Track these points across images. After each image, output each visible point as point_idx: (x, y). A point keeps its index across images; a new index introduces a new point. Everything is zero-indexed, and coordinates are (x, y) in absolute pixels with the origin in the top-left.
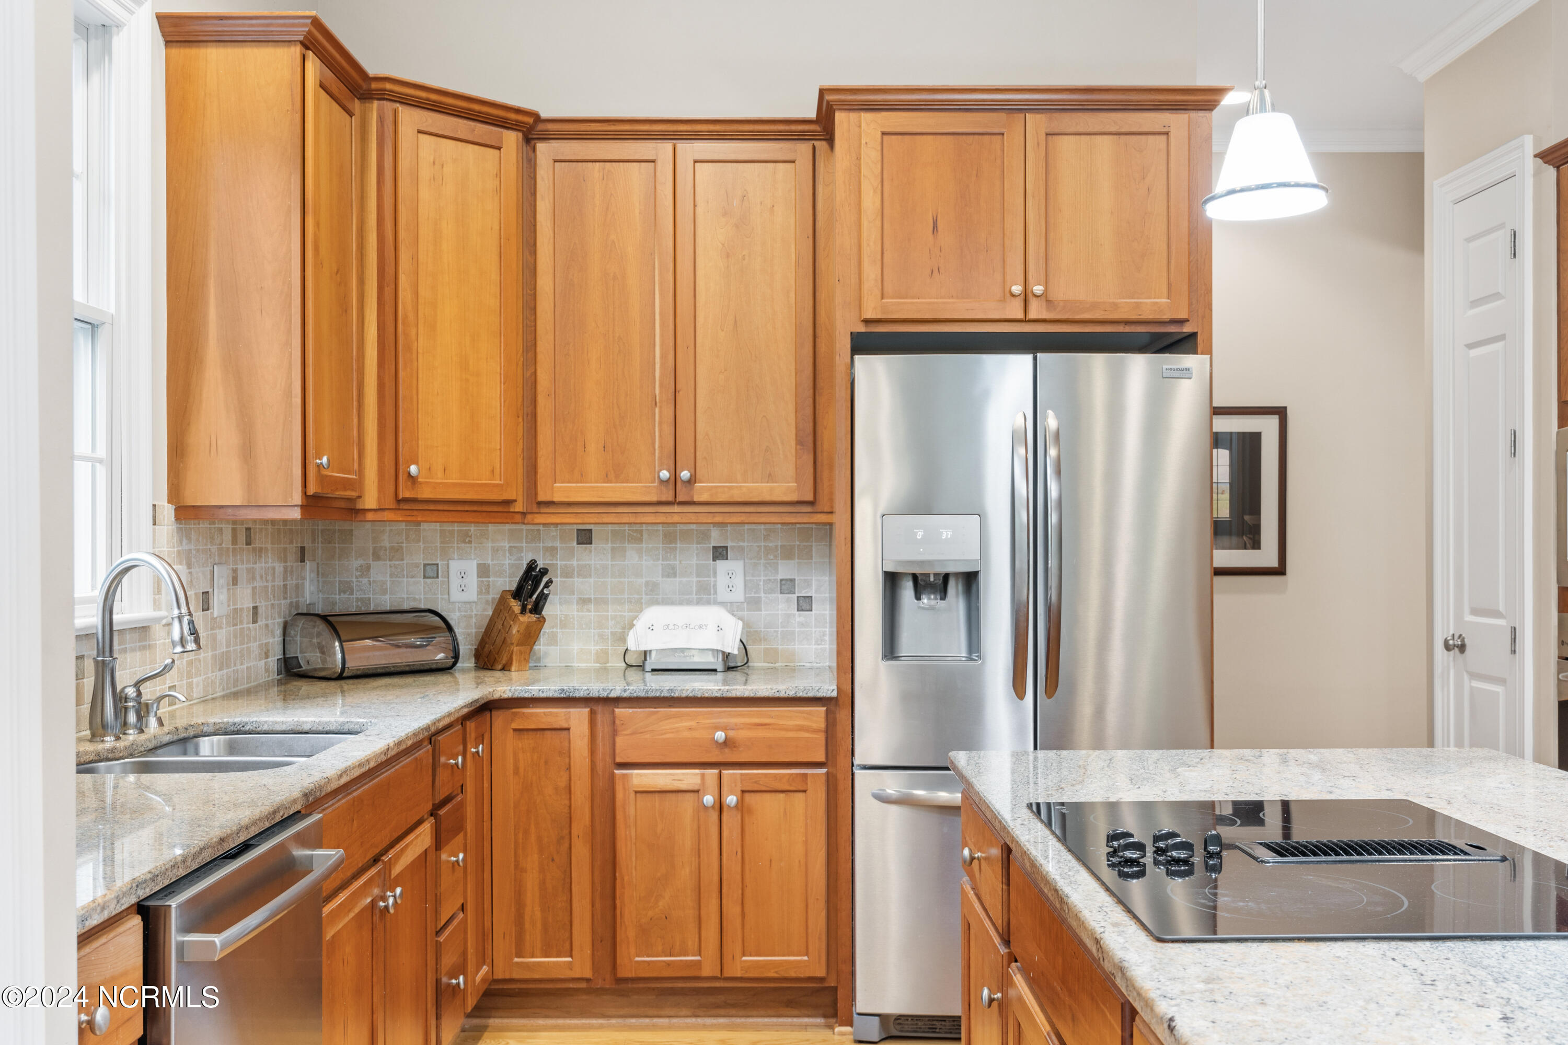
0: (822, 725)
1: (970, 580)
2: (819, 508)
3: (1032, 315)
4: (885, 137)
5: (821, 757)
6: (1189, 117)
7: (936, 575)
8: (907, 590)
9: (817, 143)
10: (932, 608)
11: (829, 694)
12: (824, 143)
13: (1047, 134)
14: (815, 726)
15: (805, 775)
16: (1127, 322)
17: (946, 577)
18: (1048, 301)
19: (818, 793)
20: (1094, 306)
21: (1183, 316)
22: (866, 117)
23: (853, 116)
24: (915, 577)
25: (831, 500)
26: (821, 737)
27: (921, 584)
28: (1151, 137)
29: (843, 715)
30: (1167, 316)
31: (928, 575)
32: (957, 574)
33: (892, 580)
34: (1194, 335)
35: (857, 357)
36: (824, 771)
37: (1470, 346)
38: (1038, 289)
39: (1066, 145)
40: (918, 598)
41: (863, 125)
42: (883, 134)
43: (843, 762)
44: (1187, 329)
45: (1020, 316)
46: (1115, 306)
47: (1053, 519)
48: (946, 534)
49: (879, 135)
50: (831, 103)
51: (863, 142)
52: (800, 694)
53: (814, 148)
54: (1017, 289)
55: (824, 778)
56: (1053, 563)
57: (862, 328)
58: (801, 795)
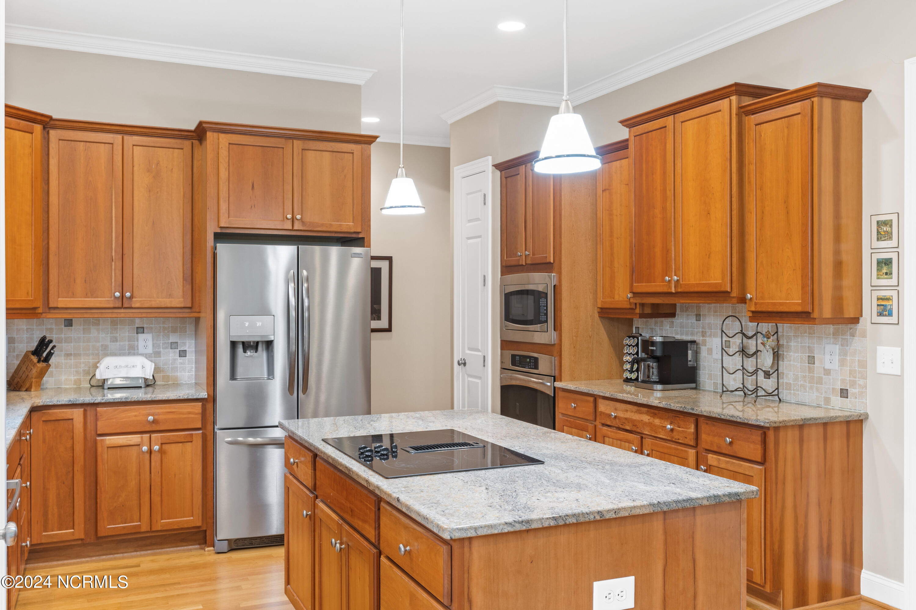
0: (200, 411)
1: (269, 344)
2: (194, 310)
3: (296, 228)
4: (230, 145)
5: (199, 425)
6: (362, 147)
7: (254, 342)
8: (240, 350)
9: (194, 141)
10: (251, 356)
11: (204, 397)
12: (197, 141)
13: (302, 149)
14: (196, 411)
15: (192, 434)
16: (336, 232)
17: (257, 343)
18: (303, 222)
19: (198, 443)
20: (322, 225)
21: (359, 230)
22: (222, 136)
23: (216, 134)
24: (243, 343)
25: (200, 306)
26: (200, 417)
27: (246, 346)
28: (346, 154)
29: (210, 406)
30: (352, 230)
31: (250, 342)
32: (262, 342)
33: (234, 344)
34: (363, 238)
35: (218, 245)
36: (201, 432)
37: (469, 238)
38: (299, 217)
39: (310, 155)
40: (245, 351)
41: (220, 139)
42: (229, 144)
43: (209, 427)
44: (361, 236)
45: (290, 228)
46: (331, 225)
47: (306, 315)
48: (259, 324)
49: (228, 144)
50: (204, 125)
51: (220, 147)
52: (190, 397)
53: (192, 143)
54: (289, 216)
55: (200, 436)
56: (306, 334)
57: (219, 231)
58: (189, 444)
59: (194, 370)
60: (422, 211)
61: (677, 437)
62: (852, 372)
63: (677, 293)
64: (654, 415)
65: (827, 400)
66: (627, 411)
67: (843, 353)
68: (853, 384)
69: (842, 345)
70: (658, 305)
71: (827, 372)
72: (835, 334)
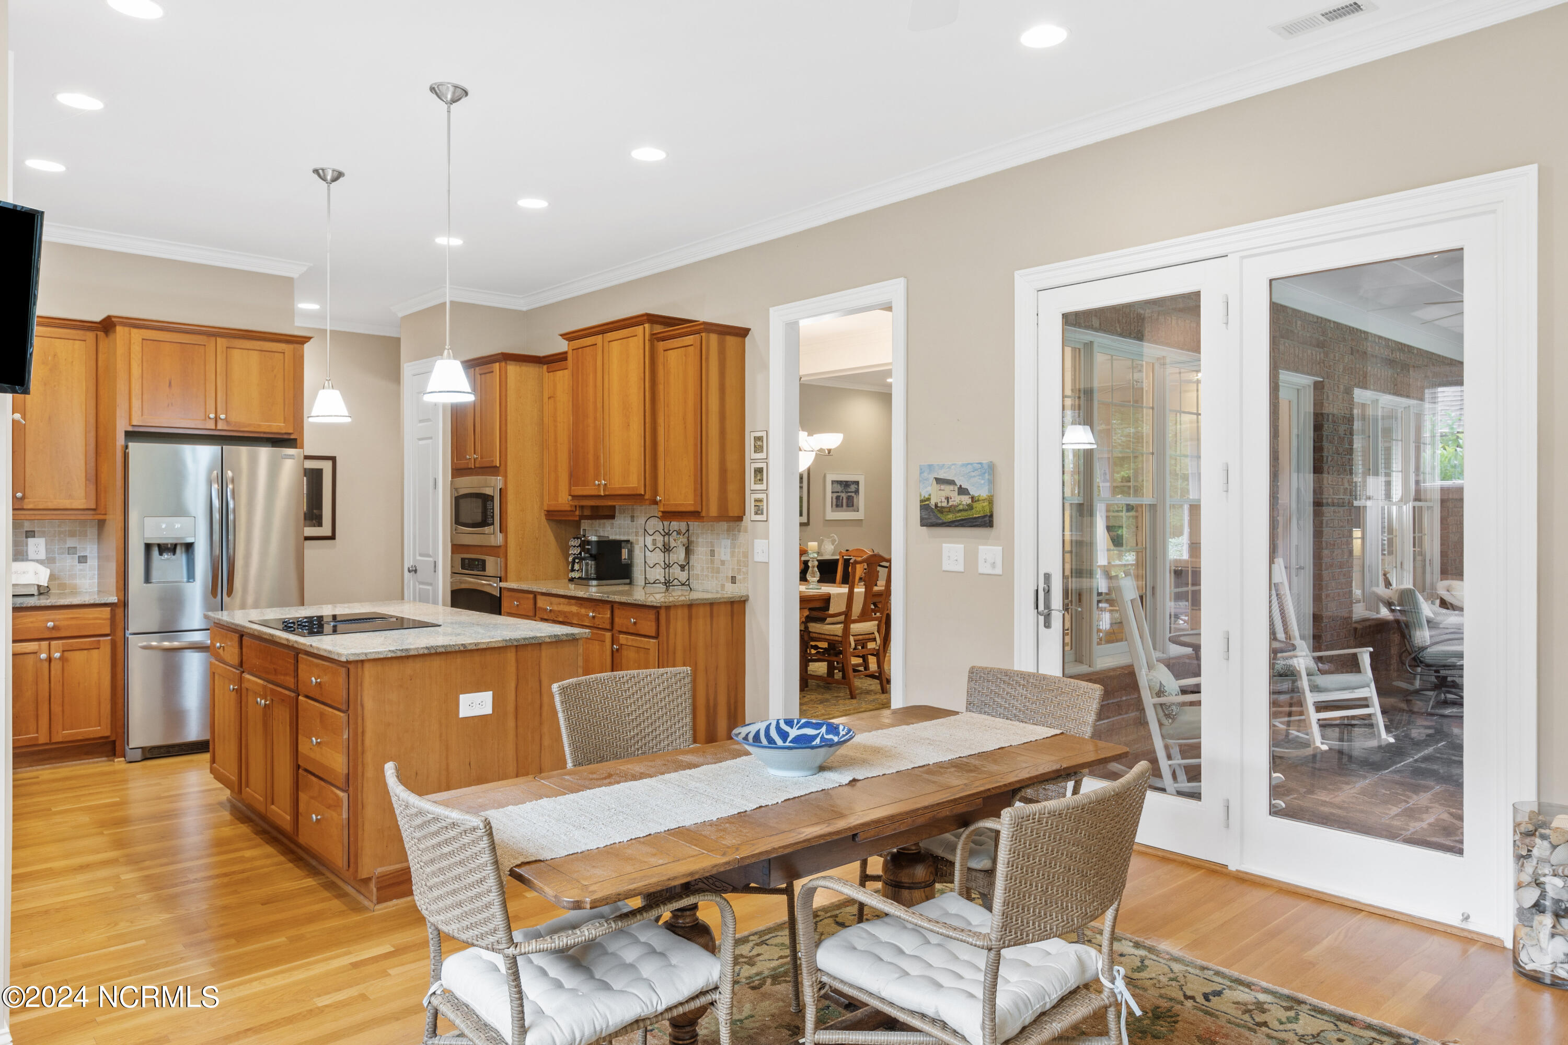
0: (109, 616)
1: (189, 547)
2: (98, 512)
3: (219, 427)
4: (144, 341)
5: (108, 631)
6: (294, 348)
7: (171, 544)
8: (155, 552)
9: (99, 333)
10: (168, 559)
11: (113, 601)
12: (102, 333)
13: (227, 348)
14: (104, 617)
15: (99, 641)
16: (265, 433)
17: (176, 545)
18: (227, 421)
19: (106, 649)
20: (250, 425)
21: (291, 431)
22: (134, 331)
23: (127, 329)
24: (159, 545)
25: (105, 508)
26: (108, 622)
27: (163, 548)
28: (276, 354)
29: (119, 611)
30: (284, 431)
31: (167, 544)
32: (181, 544)
33: (148, 547)
34: (295, 440)
35: (130, 444)
36: (109, 638)
37: (420, 439)
38: (223, 416)
39: (236, 354)
40: (161, 554)
41: (132, 335)
42: (143, 339)
43: (119, 633)
44: (292, 437)
45: (213, 427)
46: (259, 426)
47: (231, 517)
48: (177, 526)
49: (141, 340)
50: (113, 319)
51: (132, 342)
52: (97, 602)
53: (97, 335)
54: (212, 416)
55: (109, 642)
56: (231, 537)
57: (130, 429)
58: (97, 650)
59: (96, 576)
60: (349, 420)
61: (598, 623)
62: (739, 561)
63: (605, 496)
64: (581, 606)
65: (723, 586)
66: (560, 604)
67: (733, 546)
68: (739, 571)
69: (732, 540)
70: (597, 507)
71: (723, 563)
72: (728, 530)
